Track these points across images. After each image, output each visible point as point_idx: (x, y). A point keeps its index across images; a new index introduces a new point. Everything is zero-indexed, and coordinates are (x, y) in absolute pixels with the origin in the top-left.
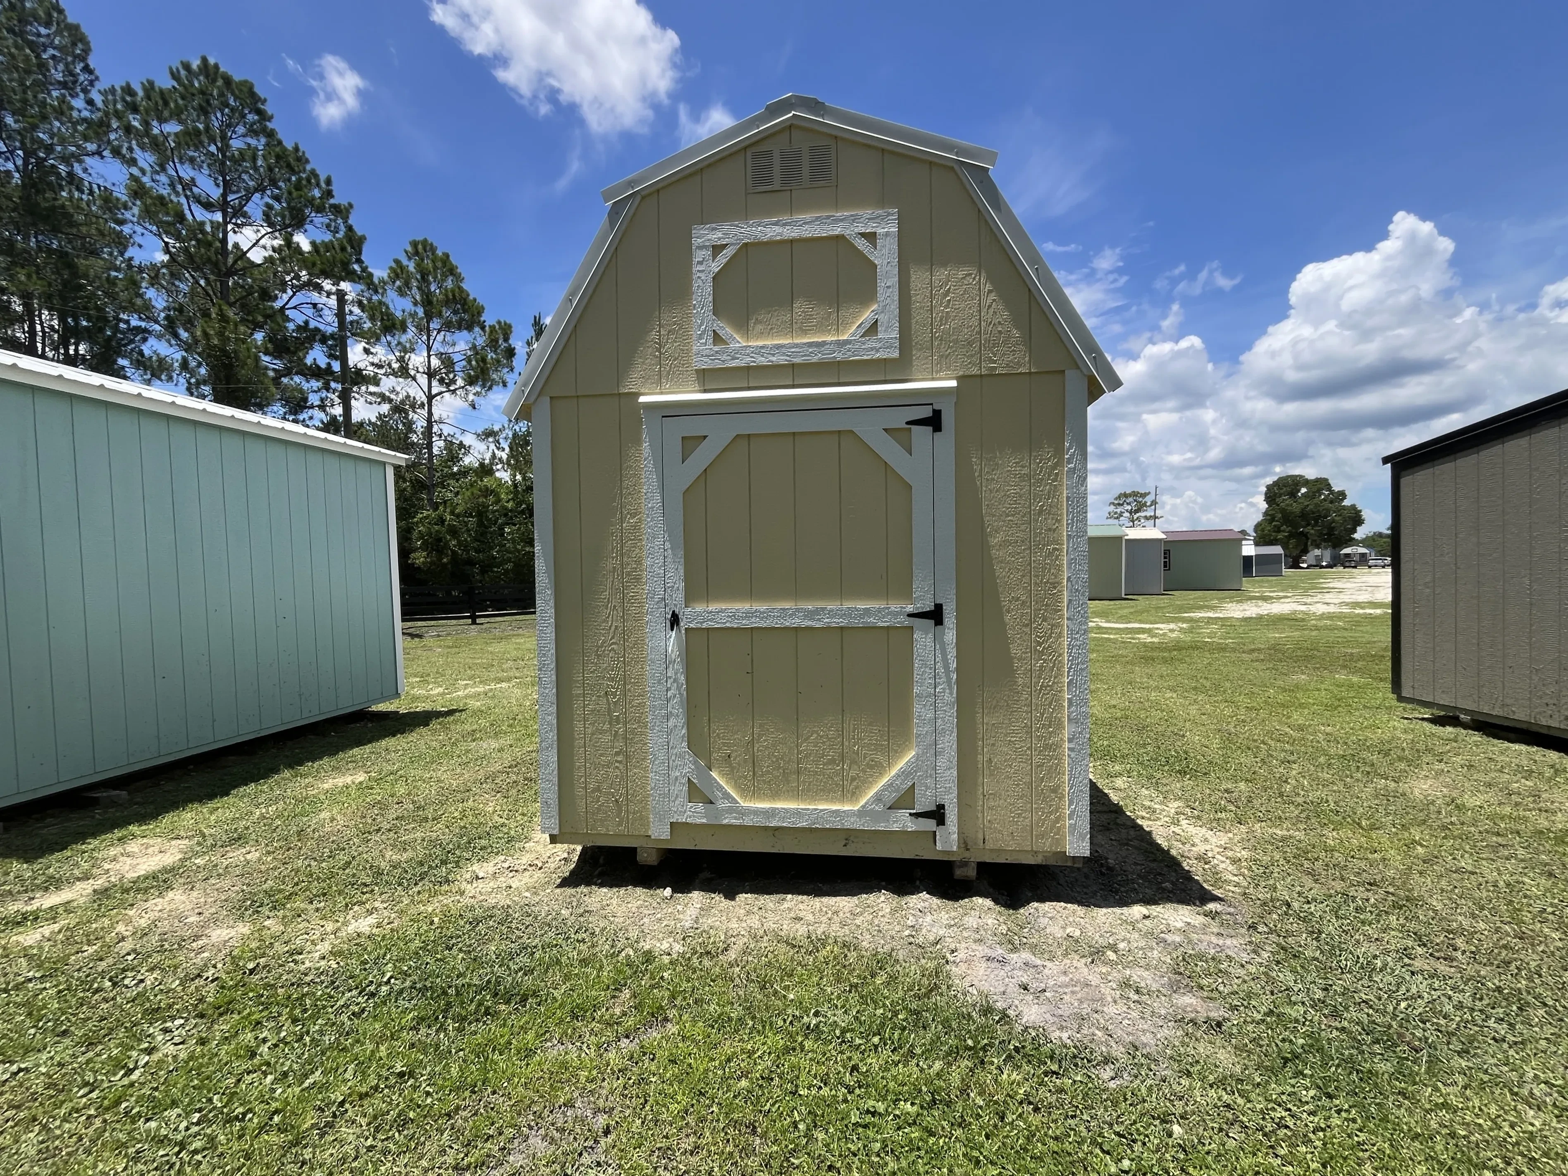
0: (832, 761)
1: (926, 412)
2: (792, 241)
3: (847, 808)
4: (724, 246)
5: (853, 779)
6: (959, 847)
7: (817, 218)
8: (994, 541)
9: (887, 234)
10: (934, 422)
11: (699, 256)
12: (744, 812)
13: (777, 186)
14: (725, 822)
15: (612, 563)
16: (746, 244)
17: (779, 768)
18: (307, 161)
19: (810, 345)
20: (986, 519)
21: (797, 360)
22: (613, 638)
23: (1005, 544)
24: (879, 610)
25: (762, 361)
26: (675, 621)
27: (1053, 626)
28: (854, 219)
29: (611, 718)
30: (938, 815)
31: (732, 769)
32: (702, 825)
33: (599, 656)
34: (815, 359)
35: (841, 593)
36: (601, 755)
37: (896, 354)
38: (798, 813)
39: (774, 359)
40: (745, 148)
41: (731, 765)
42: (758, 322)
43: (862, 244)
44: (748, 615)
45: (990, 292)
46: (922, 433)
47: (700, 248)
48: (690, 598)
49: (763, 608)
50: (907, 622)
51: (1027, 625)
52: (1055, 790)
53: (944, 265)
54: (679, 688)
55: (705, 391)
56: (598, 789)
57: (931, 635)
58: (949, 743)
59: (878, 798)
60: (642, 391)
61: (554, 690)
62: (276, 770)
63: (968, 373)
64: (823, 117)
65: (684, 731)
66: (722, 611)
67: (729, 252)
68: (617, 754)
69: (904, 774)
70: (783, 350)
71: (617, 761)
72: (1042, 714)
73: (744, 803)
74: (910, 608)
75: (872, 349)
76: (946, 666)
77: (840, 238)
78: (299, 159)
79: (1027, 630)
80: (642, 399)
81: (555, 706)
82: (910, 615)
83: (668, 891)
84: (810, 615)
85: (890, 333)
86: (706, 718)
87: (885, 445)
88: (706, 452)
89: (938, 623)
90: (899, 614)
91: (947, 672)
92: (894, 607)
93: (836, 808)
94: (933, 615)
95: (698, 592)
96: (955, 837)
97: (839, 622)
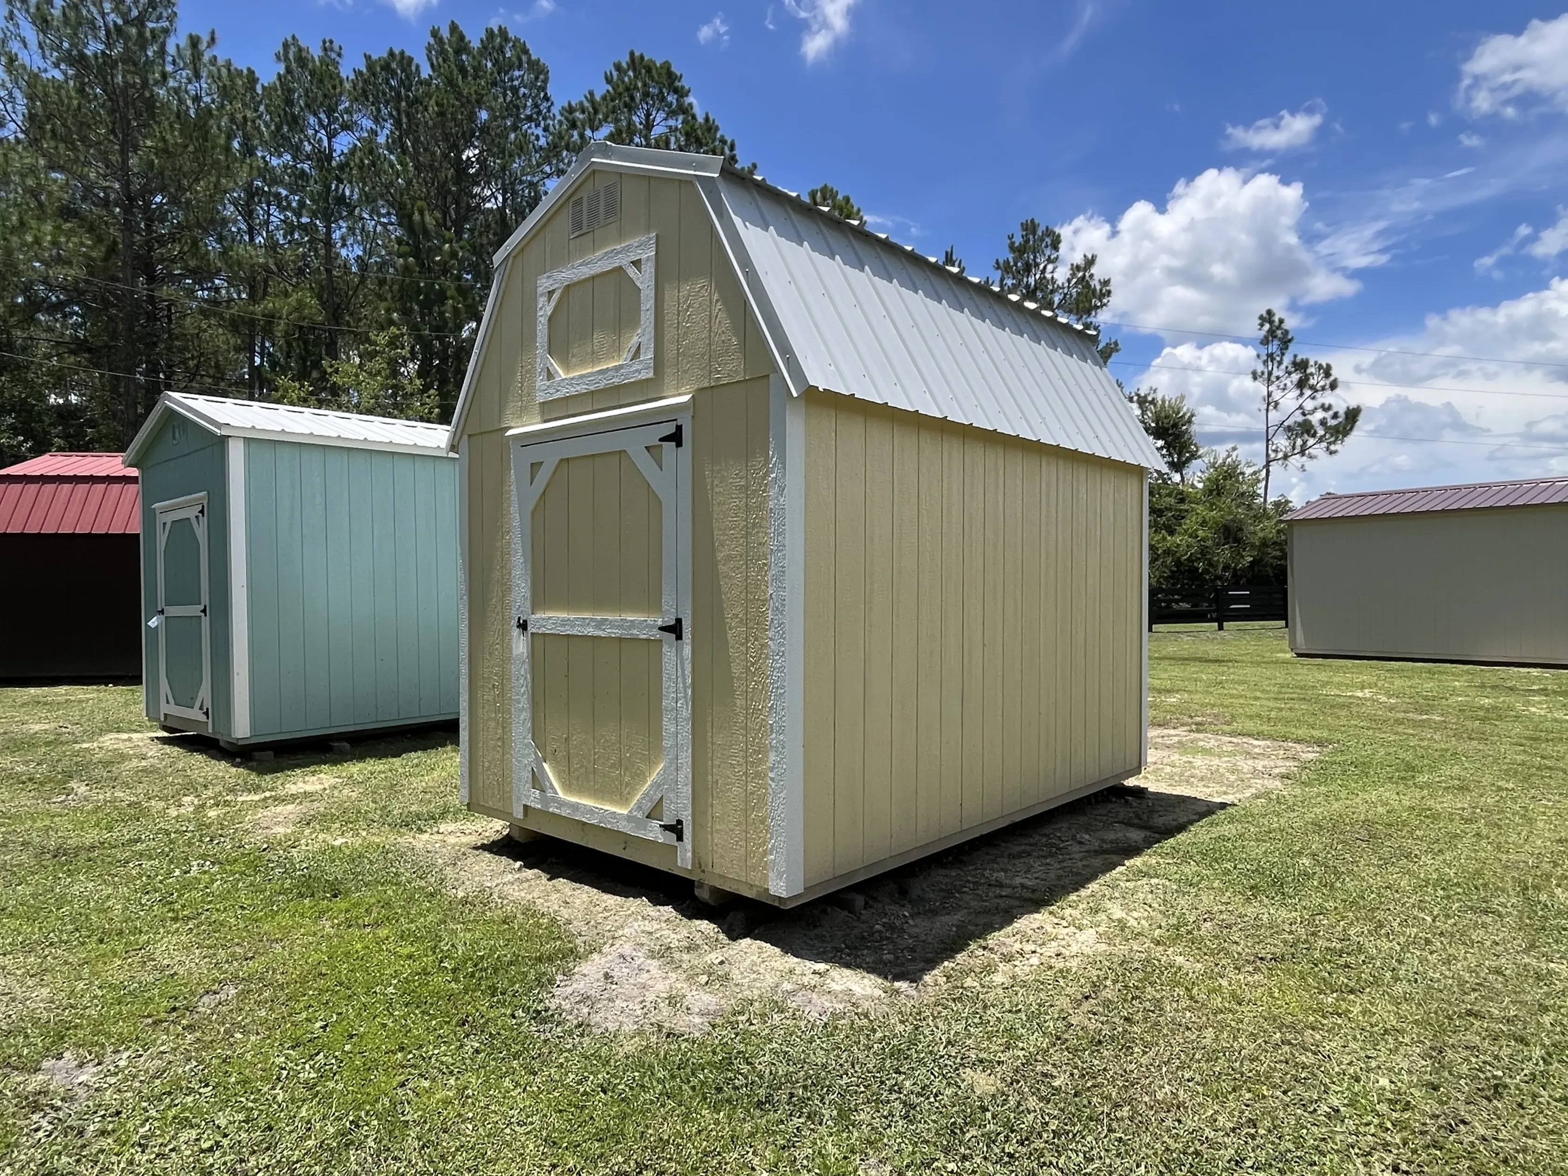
0: (613, 766)
1: (670, 429)
2: (593, 278)
3: (621, 811)
4: (553, 291)
5: (627, 785)
6: (693, 864)
8: (720, 556)
9: (648, 259)
10: (676, 438)
11: (540, 303)
12: (562, 804)
13: (584, 230)
14: (551, 810)
15: (496, 575)
16: (568, 286)
18: (717, 129)
19: (601, 372)
20: (716, 533)
21: (592, 388)
22: (497, 639)
23: (729, 558)
24: (641, 622)
25: (573, 391)
26: (523, 626)
27: (762, 646)
28: (627, 250)
29: (495, 708)
30: (676, 829)
31: (557, 763)
32: (539, 809)
33: (490, 653)
34: (602, 385)
37: (651, 375)
38: (591, 811)
39: (578, 388)
40: (568, 200)
41: (556, 759)
42: (573, 355)
43: (632, 272)
44: (564, 622)
45: (717, 301)
46: (671, 449)
47: (541, 295)
48: (536, 606)
49: (572, 617)
50: (659, 635)
51: (742, 644)
53: (687, 280)
54: (527, 686)
55: (545, 422)
56: (489, 768)
57: (674, 650)
58: (685, 758)
59: (639, 806)
60: (512, 425)
62: (443, 745)
63: (701, 386)
64: (609, 158)
65: (530, 724)
66: (550, 618)
67: (556, 296)
68: (498, 739)
69: (656, 785)
70: (585, 380)
71: (499, 746)
72: (754, 739)
73: (561, 794)
74: (660, 623)
75: (636, 371)
76: (684, 683)
77: (619, 269)
78: (709, 130)
79: (743, 649)
80: (510, 433)
82: (662, 629)
83: (519, 864)
84: (600, 624)
85: (648, 355)
86: (542, 714)
87: (644, 462)
88: (544, 476)
89: (679, 637)
90: (653, 627)
91: (685, 687)
92: (650, 620)
93: (613, 809)
94: (675, 629)
95: (539, 601)
96: (689, 854)
97: (616, 632)
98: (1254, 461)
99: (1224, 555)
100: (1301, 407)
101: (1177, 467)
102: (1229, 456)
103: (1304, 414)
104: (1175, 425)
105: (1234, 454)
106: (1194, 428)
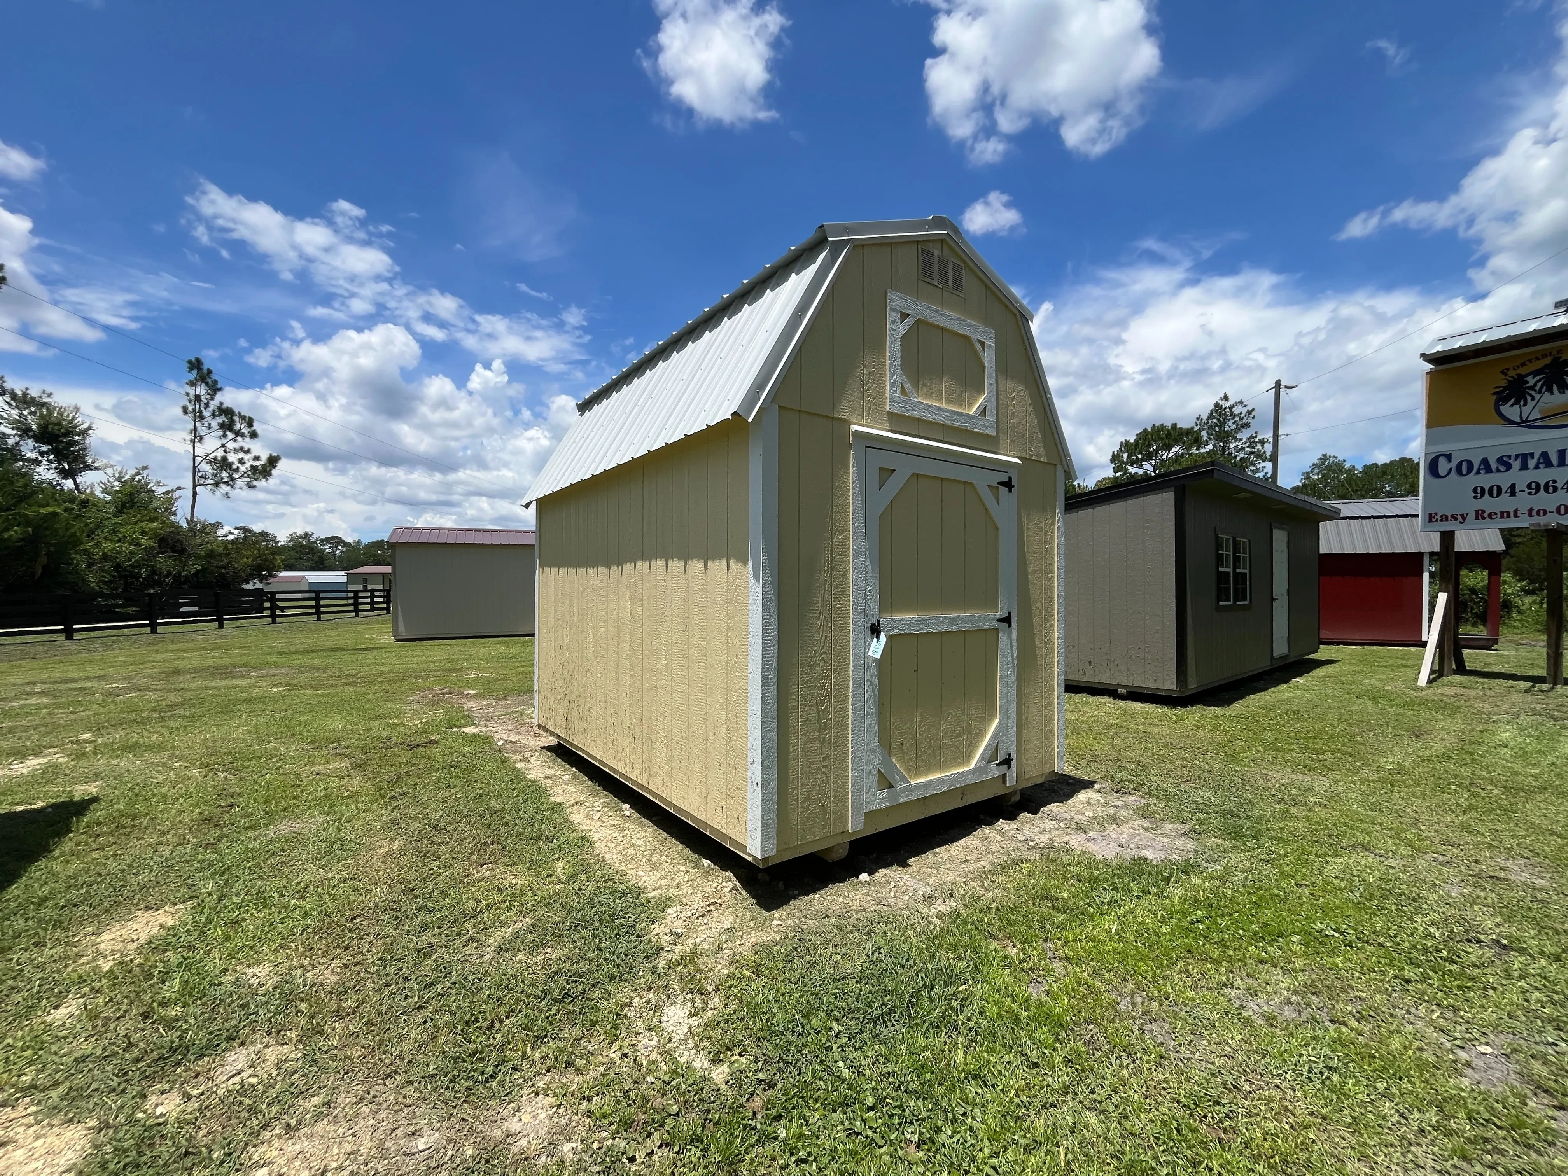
0: (959, 735)
1: (1005, 478)
2: (944, 329)
3: (966, 769)
4: (907, 315)
5: (969, 746)
6: (1016, 782)
7: (959, 318)
8: (1030, 570)
9: (990, 346)
10: (1008, 485)
11: (891, 316)
12: (913, 789)
13: (935, 282)
14: (901, 801)
15: (824, 577)
16: (920, 319)
17: (931, 746)
19: (956, 413)
20: (1027, 555)
21: (948, 423)
22: (823, 648)
23: (1034, 571)
24: (983, 618)
25: (929, 417)
26: (874, 630)
27: (1051, 625)
28: (974, 327)
29: (820, 726)
30: (1008, 761)
31: (904, 753)
32: (887, 808)
33: (812, 666)
35: (966, 606)
36: (812, 763)
37: (994, 433)
38: (942, 781)
39: (935, 417)
40: (918, 242)
41: (902, 750)
42: (924, 385)
43: (978, 347)
44: (919, 622)
45: (1030, 404)
46: (1004, 490)
47: (892, 310)
48: (882, 609)
49: (927, 617)
50: (997, 625)
51: (1041, 626)
52: (1051, 732)
54: (873, 691)
55: (892, 431)
56: (808, 798)
57: (1006, 634)
58: (1013, 709)
59: (982, 757)
60: (855, 421)
61: (776, 705)
63: (1022, 455)
65: (876, 728)
66: (903, 620)
67: (910, 321)
68: (824, 759)
69: (995, 736)
70: (941, 412)
71: (824, 767)
73: (912, 782)
74: (997, 616)
75: (983, 426)
76: (1012, 656)
77: (967, 338)
80: (852, 427)
81: (776, 721)
82: (999, 620)
83: (864, 877)
84: (952, 621)
85: (992, 417)
86: (888, 714)
87: (988, 497)
88: (895, 484)
89: (1010, 626)
90: (993, 619)
91: (1013, 659)
92: (991, 614)
93: (961, 770)
94: (1007, 620)
95: (888, 603)
96: (1015, 774)
97: (967, 626)
98: (164, 481)
99: (164, 562)
100: (223, 446)
101: (66, 474)
102: (138, 474)
103: (225, 451)
104: (68, 433)
105: (145, 473)
106: (91, 441)
